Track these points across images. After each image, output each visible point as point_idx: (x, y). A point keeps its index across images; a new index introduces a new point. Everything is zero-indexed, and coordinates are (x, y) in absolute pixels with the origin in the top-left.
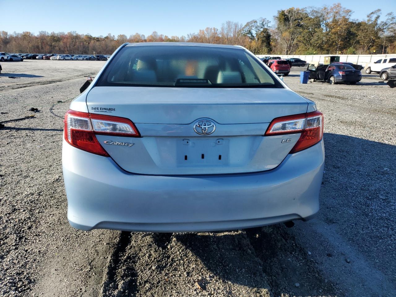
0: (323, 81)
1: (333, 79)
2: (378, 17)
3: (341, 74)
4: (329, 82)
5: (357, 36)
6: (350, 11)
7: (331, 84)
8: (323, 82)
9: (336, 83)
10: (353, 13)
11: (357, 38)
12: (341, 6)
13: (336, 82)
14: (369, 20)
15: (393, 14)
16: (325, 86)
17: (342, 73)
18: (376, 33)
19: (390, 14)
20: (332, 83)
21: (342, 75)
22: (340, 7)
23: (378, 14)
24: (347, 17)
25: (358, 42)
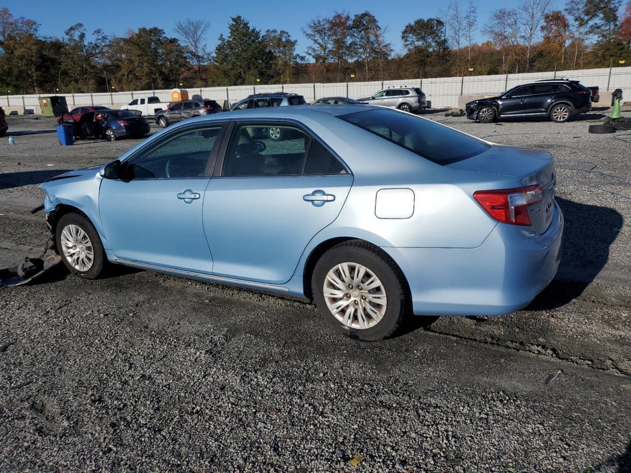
0: (93, 137)
1: (111, 133)
2: (82, 36)
3: (122, 124)
4: (107, 138)
5: (60, 64)
6: (34, 23)
7: (110, 140)
8: (93, 139)
9: (118, 139)
10: (40, 27)
11: (62, 66)
12: (10, 13)
13: (117, 136)
14: (70, 40)
15: (103, 31)
16: (101, 144)
17: (124, 123)
18: (87, 59)
19: (98, 32)
20: (112, 139)
21: (124, 126)
22: (10, 15)
23: (81, 30)
24: (32, 32)
25: (65, 73)
